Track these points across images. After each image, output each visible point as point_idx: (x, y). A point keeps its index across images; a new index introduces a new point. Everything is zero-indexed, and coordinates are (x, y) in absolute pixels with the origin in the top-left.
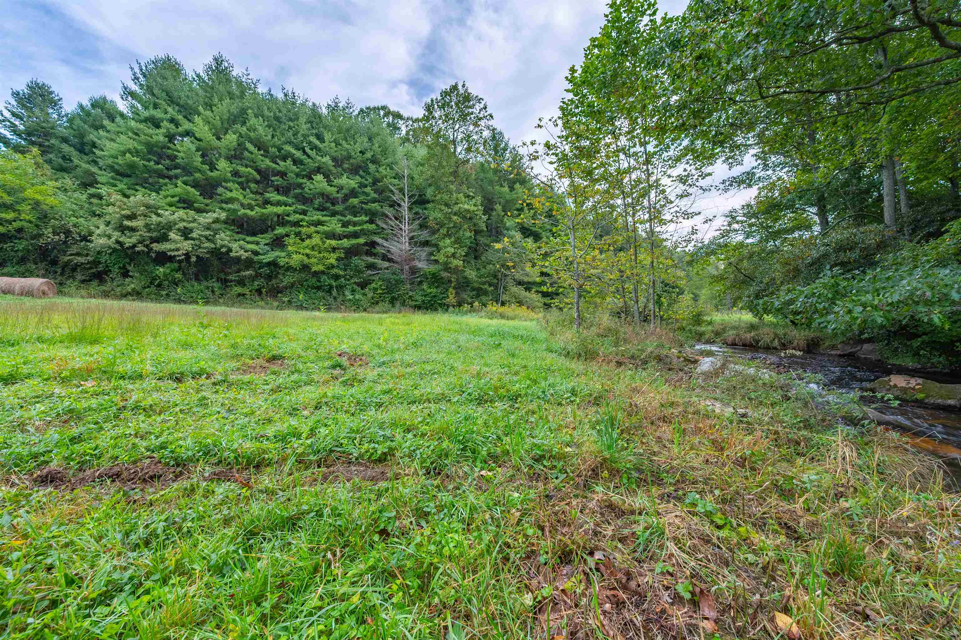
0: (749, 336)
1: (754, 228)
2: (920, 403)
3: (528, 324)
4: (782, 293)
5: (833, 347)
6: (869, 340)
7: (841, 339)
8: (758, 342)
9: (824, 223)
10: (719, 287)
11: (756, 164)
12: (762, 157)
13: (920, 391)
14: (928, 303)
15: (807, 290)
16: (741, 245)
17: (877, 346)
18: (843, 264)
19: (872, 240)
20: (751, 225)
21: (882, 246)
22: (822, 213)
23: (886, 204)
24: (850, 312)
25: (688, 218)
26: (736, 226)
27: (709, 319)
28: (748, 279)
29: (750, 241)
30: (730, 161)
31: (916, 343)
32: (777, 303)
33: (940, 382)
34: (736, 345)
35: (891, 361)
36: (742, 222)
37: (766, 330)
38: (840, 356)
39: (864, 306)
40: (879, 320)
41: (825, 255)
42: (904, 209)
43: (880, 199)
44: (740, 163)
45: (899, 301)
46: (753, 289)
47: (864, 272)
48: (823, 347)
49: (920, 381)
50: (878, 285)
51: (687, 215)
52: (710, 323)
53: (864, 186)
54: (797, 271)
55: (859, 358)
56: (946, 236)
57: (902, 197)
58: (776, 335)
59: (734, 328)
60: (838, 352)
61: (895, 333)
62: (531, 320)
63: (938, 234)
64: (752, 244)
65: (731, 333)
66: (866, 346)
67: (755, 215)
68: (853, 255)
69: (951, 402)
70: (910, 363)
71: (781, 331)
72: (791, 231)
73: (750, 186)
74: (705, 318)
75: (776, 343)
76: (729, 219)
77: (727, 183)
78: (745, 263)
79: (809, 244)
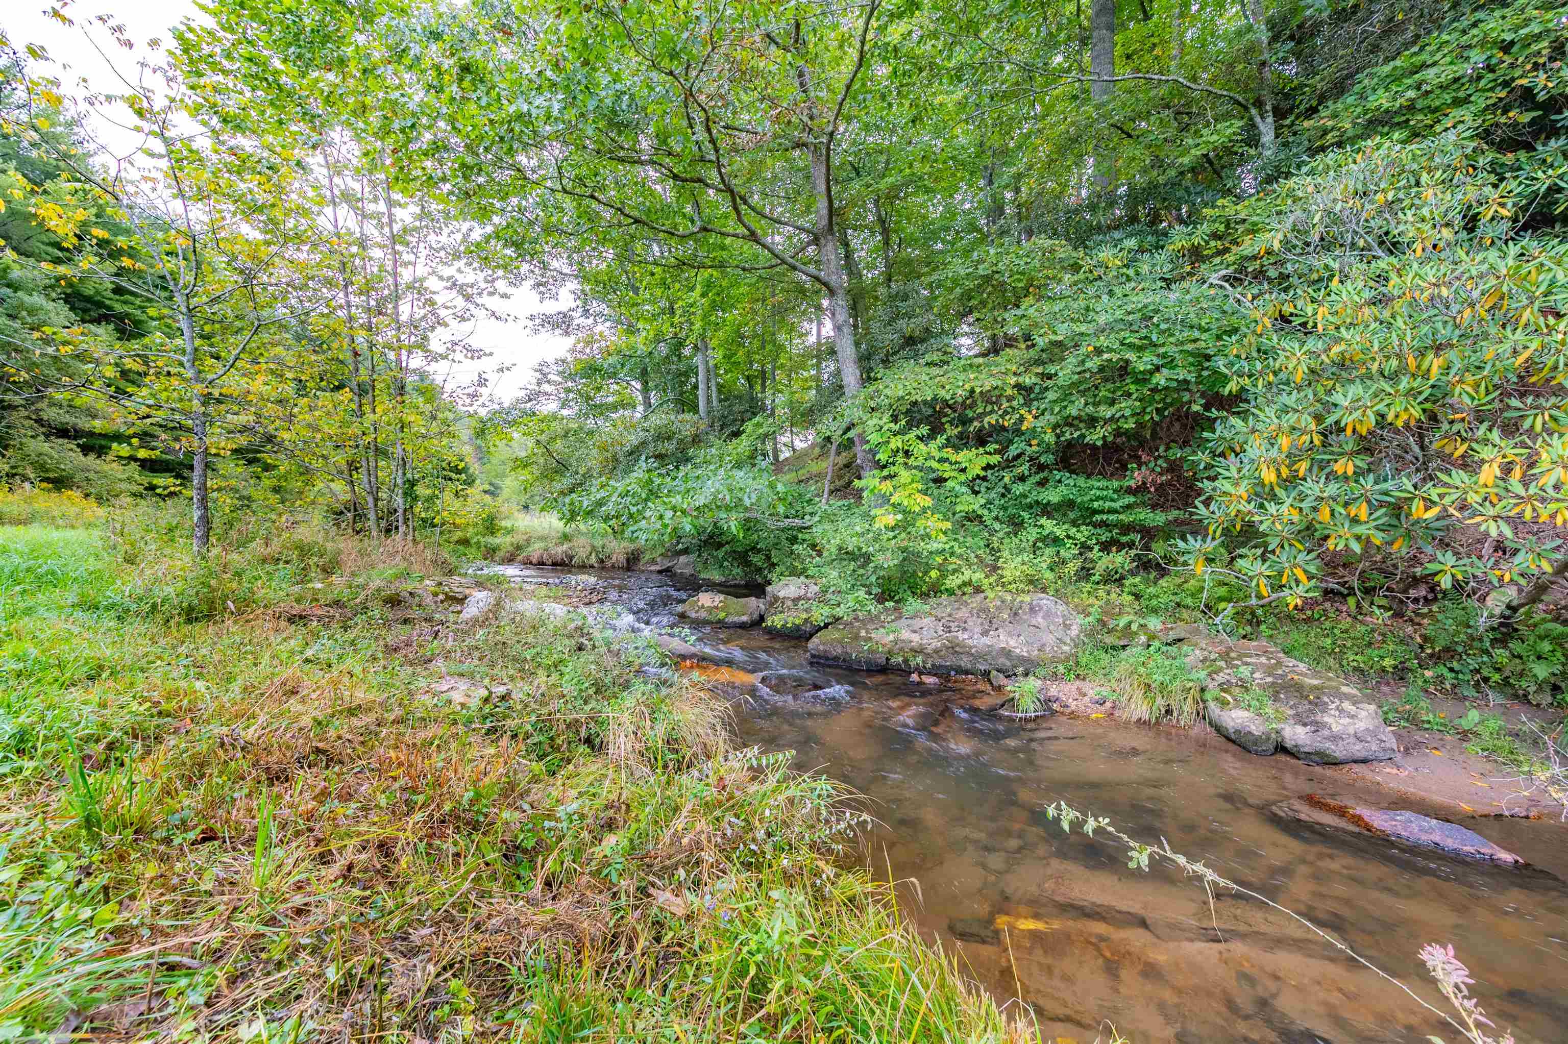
0: (560, 551)
1: (571, 396)
2: (721, 625)
3: (77, 535)
4: (593, 489)
5: (653, 561)
6: (685, 551)
7: (661, 550)
8: (571, 558)
9: (647, 404)
10: (525, 475)
11: (573, 305)
12: (583, 297)
13: (723, 609)
14: (728, 509)
15: (621, 486)
16: (554, 417)
17: (692, 557)
18: (660, 457)
19: (687, 431)
20: (568, 390)
21: (696, 440)
22: (646, 390)
23: (701, 392)
24: (661, 517)
25: (472, 358)
26: (546, 387)
27: (509, 525)
28: (562, 467)
29: (565, 412)
30: (542, 289)
31: (721, 554)
32: (585, 504)
33: (737, 596)
34: (543, 564)
35: (702, 576)
36: (556, 383)
37: (582, 541)
38: (660, 572)
39: (674, 509)
40: (688, 528)
41: (644, 443)
42: (715, 403)
43: (696, 387)
44: (555, 297)
45: (705, 506)
46: (566, 482)
47: (677, 467)
48: (643, 562)
49: (722, 597)
50: (690, 484)
51: (475, 354)
52: (510, 531)
53: (682, 367)
54: (615, 459)
55: (675, 574)
56: (743, 436)
57: (714, 388)
58: (593, 547)
59: (542, 538)
60: (658, 568)
61: (705, 542)
62: (89, 525)
63: (737, 434)
64: (569, 418)
65: (537, 546)
66: (683, 559)
67: (571, 377)
68: (670, 447)
69: (744, 618)
70: (716, 576)
71: (598, 543)
72: (615, 407)
73: (567, 333)
74: (503, 523)
75: (593, 560)
76: (538, 375)
77: (537, 321)
78: (559, 445)
79: (630, 427)
